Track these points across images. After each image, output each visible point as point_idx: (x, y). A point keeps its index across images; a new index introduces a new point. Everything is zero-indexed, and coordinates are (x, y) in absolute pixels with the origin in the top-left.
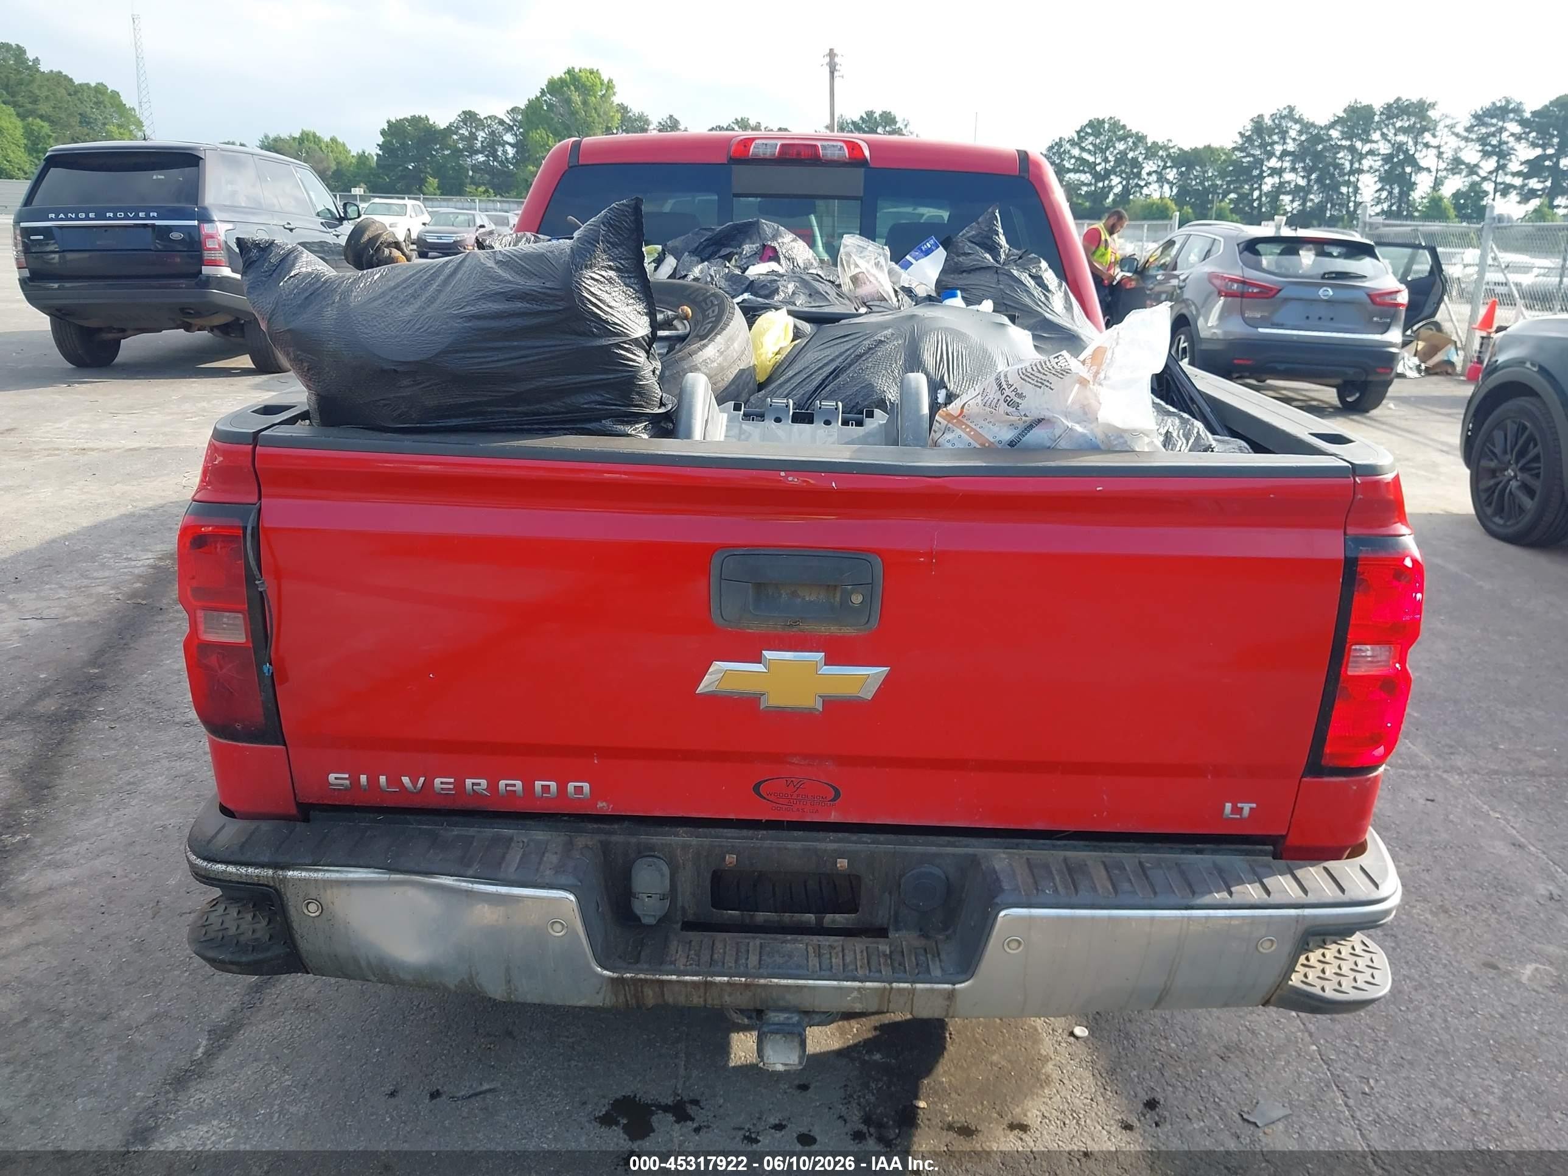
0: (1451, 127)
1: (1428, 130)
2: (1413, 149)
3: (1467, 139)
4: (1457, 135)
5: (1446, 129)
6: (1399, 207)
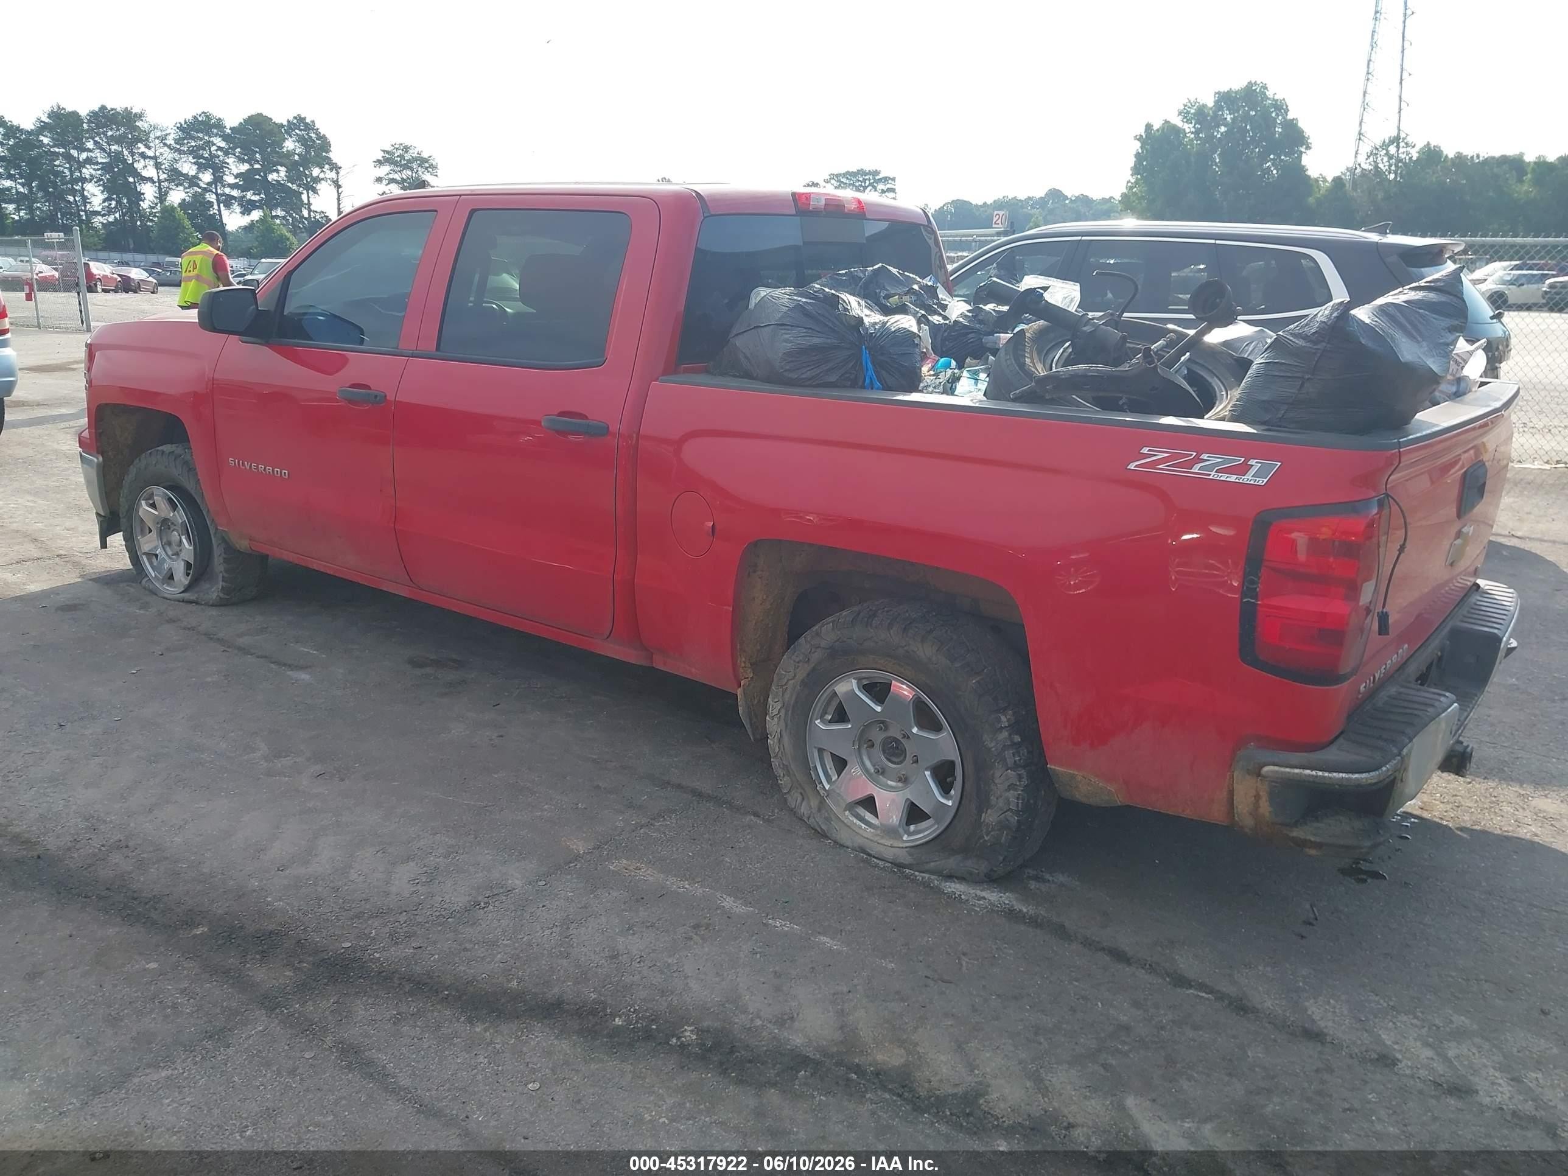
0: (162, 139)
1: (141, 141)
2: (131, 158)
3: (180, 152)
4: (169, 146)
5: (157, 141)
6: (131, 217)
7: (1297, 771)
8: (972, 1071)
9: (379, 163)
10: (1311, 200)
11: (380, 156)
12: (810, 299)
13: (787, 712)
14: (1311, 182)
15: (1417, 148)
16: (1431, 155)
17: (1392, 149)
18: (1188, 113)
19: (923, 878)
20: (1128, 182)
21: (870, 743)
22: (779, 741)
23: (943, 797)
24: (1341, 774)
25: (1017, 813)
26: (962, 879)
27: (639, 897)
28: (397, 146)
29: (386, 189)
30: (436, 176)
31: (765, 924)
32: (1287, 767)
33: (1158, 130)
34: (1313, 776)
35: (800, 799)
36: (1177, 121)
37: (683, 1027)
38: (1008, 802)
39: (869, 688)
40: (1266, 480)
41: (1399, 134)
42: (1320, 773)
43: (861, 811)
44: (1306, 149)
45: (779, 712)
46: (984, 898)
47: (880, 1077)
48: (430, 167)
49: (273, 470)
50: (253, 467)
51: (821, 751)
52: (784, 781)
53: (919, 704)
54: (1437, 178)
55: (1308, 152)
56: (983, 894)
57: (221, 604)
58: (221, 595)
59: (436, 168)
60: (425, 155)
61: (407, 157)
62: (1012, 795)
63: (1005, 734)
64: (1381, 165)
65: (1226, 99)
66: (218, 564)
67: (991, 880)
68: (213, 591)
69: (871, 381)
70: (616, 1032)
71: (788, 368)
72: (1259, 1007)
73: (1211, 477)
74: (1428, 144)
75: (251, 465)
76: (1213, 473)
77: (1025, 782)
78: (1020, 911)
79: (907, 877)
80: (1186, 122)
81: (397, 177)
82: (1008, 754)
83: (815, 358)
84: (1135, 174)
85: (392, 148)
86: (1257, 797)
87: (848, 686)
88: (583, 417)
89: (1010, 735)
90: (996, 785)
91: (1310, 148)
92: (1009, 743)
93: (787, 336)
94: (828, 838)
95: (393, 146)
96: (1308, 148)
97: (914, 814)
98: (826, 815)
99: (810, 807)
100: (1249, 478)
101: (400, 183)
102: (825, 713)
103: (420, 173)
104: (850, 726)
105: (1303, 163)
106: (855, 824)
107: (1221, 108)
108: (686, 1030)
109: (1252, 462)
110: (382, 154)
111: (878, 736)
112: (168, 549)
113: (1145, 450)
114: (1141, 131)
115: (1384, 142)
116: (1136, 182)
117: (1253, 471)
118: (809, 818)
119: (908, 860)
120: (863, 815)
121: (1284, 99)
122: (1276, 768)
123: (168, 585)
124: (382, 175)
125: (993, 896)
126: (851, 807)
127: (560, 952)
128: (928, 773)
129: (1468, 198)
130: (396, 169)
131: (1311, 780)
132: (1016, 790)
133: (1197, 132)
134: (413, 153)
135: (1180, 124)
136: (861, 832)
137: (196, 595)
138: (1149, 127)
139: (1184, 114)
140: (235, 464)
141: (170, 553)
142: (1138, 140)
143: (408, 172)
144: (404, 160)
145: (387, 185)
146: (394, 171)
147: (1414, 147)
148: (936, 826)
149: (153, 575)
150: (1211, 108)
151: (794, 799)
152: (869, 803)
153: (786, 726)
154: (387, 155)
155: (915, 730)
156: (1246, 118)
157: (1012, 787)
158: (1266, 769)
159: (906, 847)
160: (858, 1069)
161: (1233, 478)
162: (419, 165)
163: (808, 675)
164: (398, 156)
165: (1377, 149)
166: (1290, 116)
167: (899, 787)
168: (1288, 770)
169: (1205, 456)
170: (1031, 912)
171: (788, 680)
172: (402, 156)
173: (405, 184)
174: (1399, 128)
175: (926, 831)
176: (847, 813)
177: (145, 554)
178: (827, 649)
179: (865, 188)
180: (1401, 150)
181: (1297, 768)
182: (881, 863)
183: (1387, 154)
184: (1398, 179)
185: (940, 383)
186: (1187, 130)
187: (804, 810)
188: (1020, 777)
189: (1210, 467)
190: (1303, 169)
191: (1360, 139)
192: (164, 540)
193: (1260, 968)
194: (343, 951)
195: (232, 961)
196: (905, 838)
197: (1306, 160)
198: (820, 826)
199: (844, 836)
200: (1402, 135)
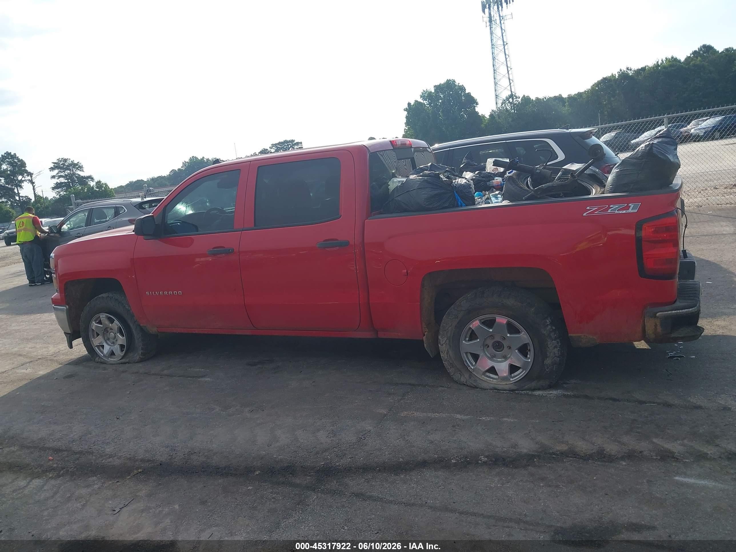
7: (670, 312)
8: (594, 444)
9: (52, 169)
10: (483, 126)
11: (52, 165)
12: (428, 177)
13: (449, 341)
14: (481, 118)
15: (520, 99)
16: (526, 100)
17: (511, 100)
18: (424, 96)
19: (524, 392)
20: (405, 130)
21: (487, 346)
22: (447, 354)
23: (526, 359)
24: (686, 310)
25: (558, 357)
26: (539, 389)
27: (423, 422)
28: (60, 160)
29: (58, 181)
30: (83, 171)
31: (479, 420)
32: (665, 312)
33: (413, 105)
34: (676, 313)
35: (459, 375)
36: (420, 100)
37: (479, 457)
38: (555, 354)
39: (485, 323)
40: (637, 210)
41: (512, 94)
42: (678, 311)
43: (488, 374)
44: (476, 104)
45: (446, 342)
46: (552, 394)
47: (564, 454)
48: (79, 167)
49: (173, 293)
50: (161, 293)
51: (466, 353)
52: (451, 370)
53: (509, 324)
54: (531, 109)
55: (477, 106)
56: (550, 392)
57: (141, 361)
58: (141, 357)
59: (82, 167)
60: (76, 162)
61: (66, 164)
62: (556, 350)
63: (549, 327)
64: (508, 107)
65: (439, 88)
66: (138, 343)
67: (551, 387)
68: (137, 356)
69: (461, 204)
70: (455, 465)
71: (427, 204)
72: (673, 403)
73: (616, 213)
74: (524, 96)
75: (159, 293)
76: (616, 211)
77: (560, 344)
78: (568, 394)
79: (517, 394)
80: (424, 100)
81: (62, 174)
82: (552, 334)
83: (437, 199)
84: (407, 126)
85: (58, 161)
86: (656, 326)
87: (475, 324)
88: (336, 240)
89: (551, 327)
90: (549, 348)
91: (478, 104)
92: (551, 330)
93: (424, 192)
94: (478, 388)
95: (58, 160)
96: (477, 104)
97: (513, 369)
98: (474, 379)
99: (465, 378)
100: (630, 211)
101: (65, 177)
102: (466, 337)
103: (74, 171)
104: (479, 340)
105: (476, 110)
106: (488, 380)
107: (438, 92)
108: (481, 458)
109: (630, 205)
110: (53, 164)
111: (490, 342)
112: (108, 342)
113: (588, 208)
114: (406, 106)
115: (507, 97)
116: (409, 129)
117: (631, 208)
118: (466, 382)
119: (514, 387)
120: (489, 375)
121: (463, 85)
122: (662, 313)
123: (111, 358)
124: (55, 174)
125: (554, 392)
126: (484, 373)
127: (409, 446)
128: (516, 351)
129: (545, 116)
130: (61, 170)
131: (675, 314)
132: (557, 348)
133: (430, 104)
134: (69, 162)
135: (422, 101)
136: (491, 382)
137: (128, 359)
138: (409, 104)
139: (422, 96)
140: (150, 294)
141: (110, 344)
142: (406, 110)
143: (68, 171)
144: (65, 166)
145: (58, 179)
146: (61, 172)
147: (519, 98)
148: (524, 371)
149: (103, 355)
150: (434, 93)
151: (457, 376)
152: (492, 370)
153: (450, 346)
154: (56, 165)
155: (508, 335)
156: (449, 95)
157: (555, 347)
158: (658, 314)
159: (513, 383)
160: (553, 453)
161: (624, 212)
162: (73, 167)
163: (458, 323)
164: (61, 165)
165: (505, 101)
166: (467, 92)
167: (504, 361)
168: (666, 313)
169: (612, 206)
170: (572, 394)
171: (448, 328)
172: (63, 164)
173: (68, 177)
174: (511, 91)
175: (520, 374)
176: (483, 376)
177: (96, 346)
178: (466, 310)
179: (289, 148)
180: (515, 100)
181: (669, 311)
182: (504, 392)
183: (509, 102)
184: (516, 112)
185: (483, 201)
186: (426, 104)
187: (463, 379)
188: (558, 343)
189: (615, 209)
190: (477, 113)
191: (497, 98)
192: (106, 338)
193: (665, 392)
194: (322, 466)
195: (281, 479)
196: (511, 379)
197: (477, 109)
198: (473, 384)
199: (484, 385)
200: (514, 94)
